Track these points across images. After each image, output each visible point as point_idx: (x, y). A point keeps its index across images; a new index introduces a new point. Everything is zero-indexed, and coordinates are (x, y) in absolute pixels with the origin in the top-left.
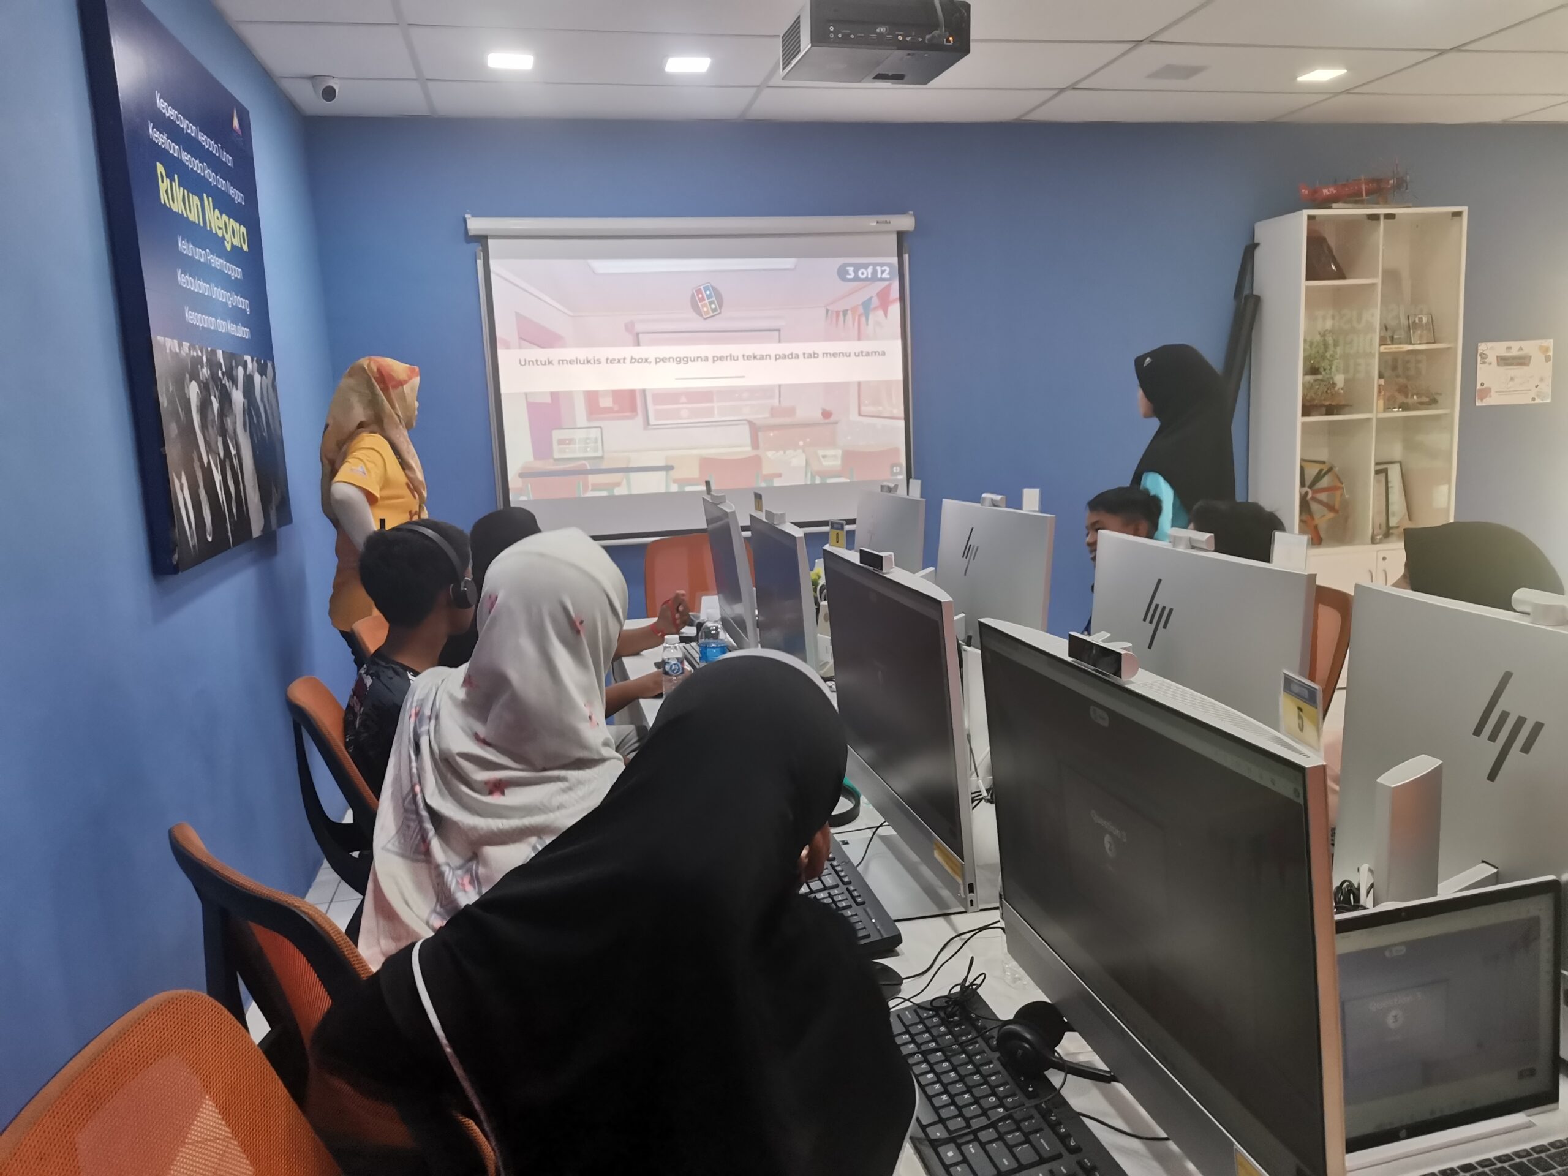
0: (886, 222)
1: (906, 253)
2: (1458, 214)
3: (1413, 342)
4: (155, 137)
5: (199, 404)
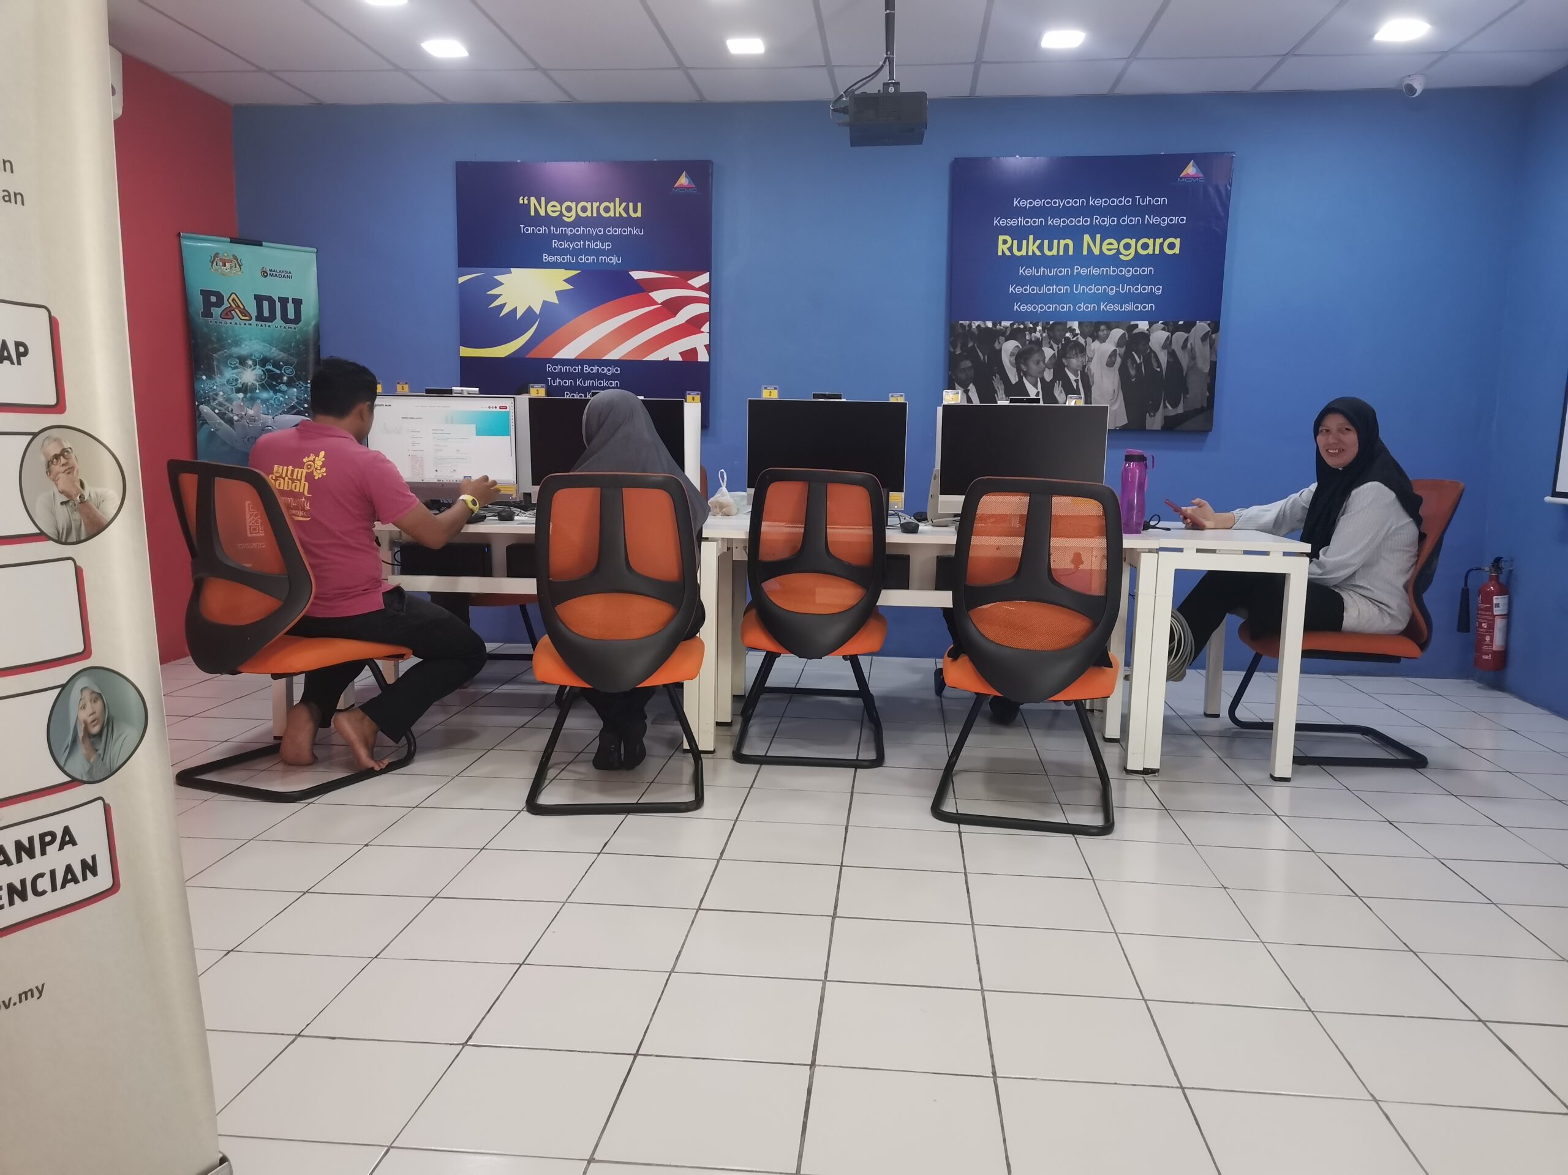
4: (1003, 223)
5: (1016, 352)
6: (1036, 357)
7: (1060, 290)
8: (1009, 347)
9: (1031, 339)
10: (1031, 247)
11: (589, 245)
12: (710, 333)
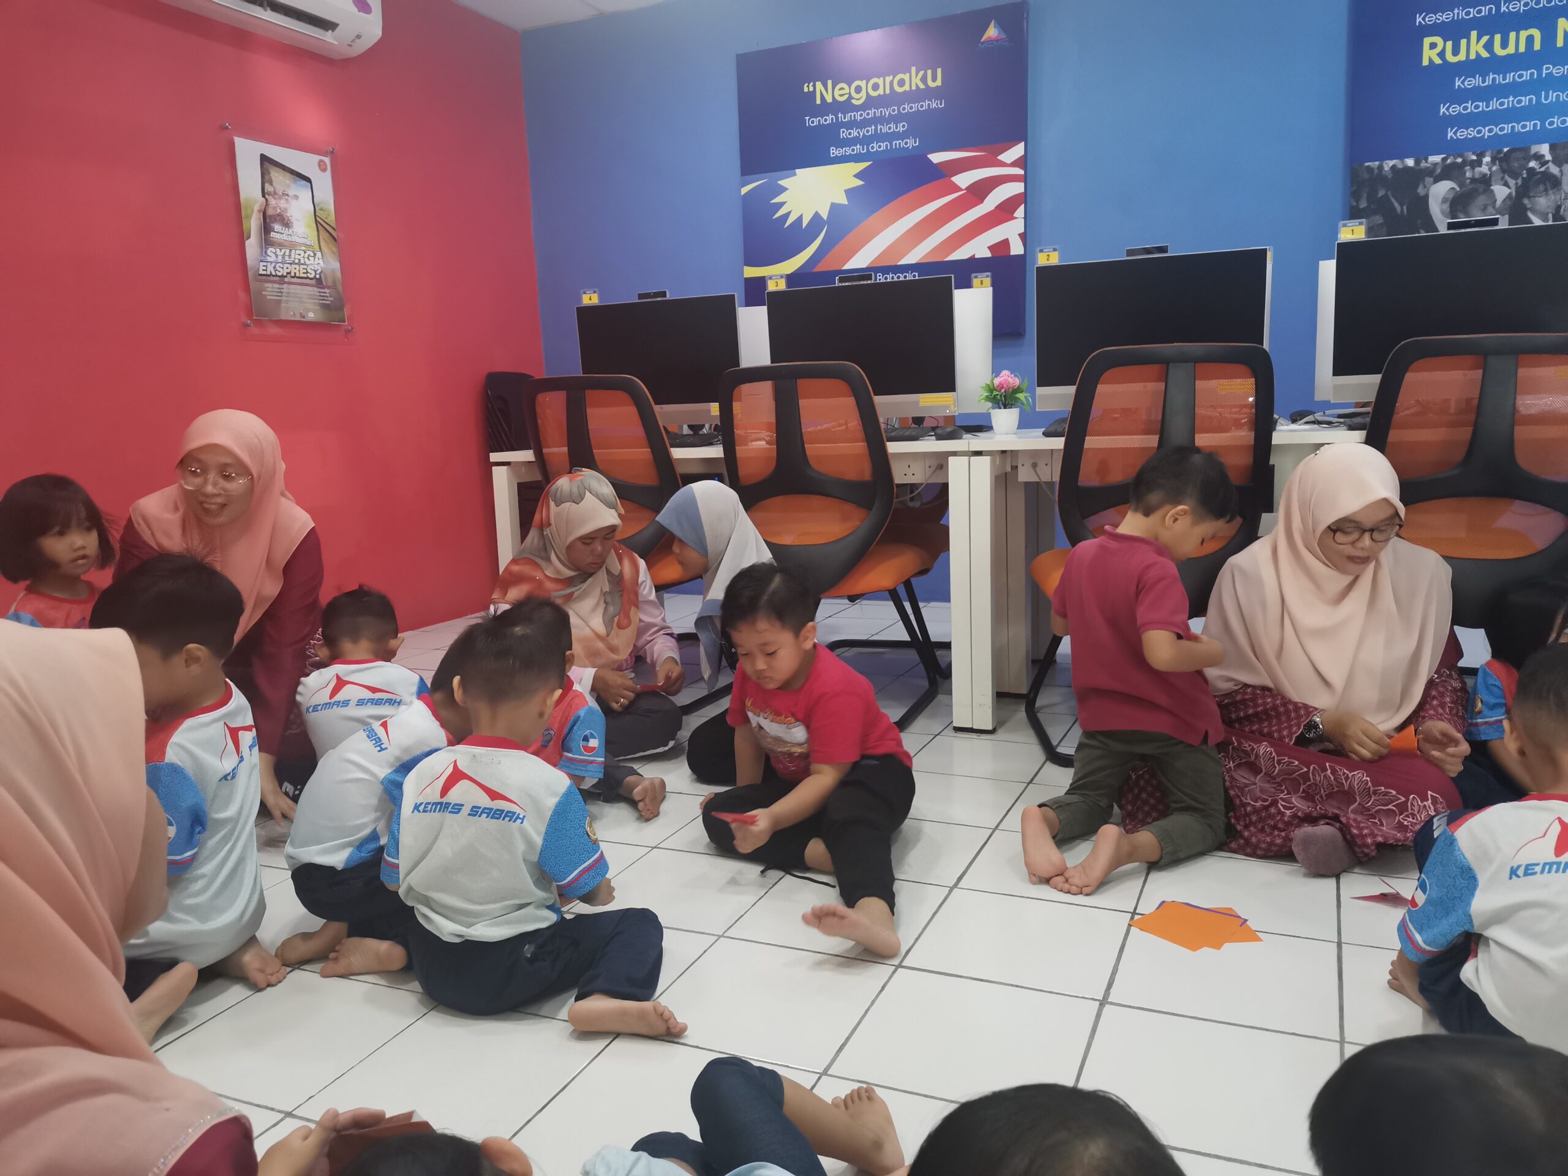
4: (1431, 19)
5: (1451, 196)
6: (1481, 200)
7: (1520, 102)
8: (1440, 192)
9: (1473, 176)
10: (1475, 47)
11: (881, 129)
12: (1025, 218)
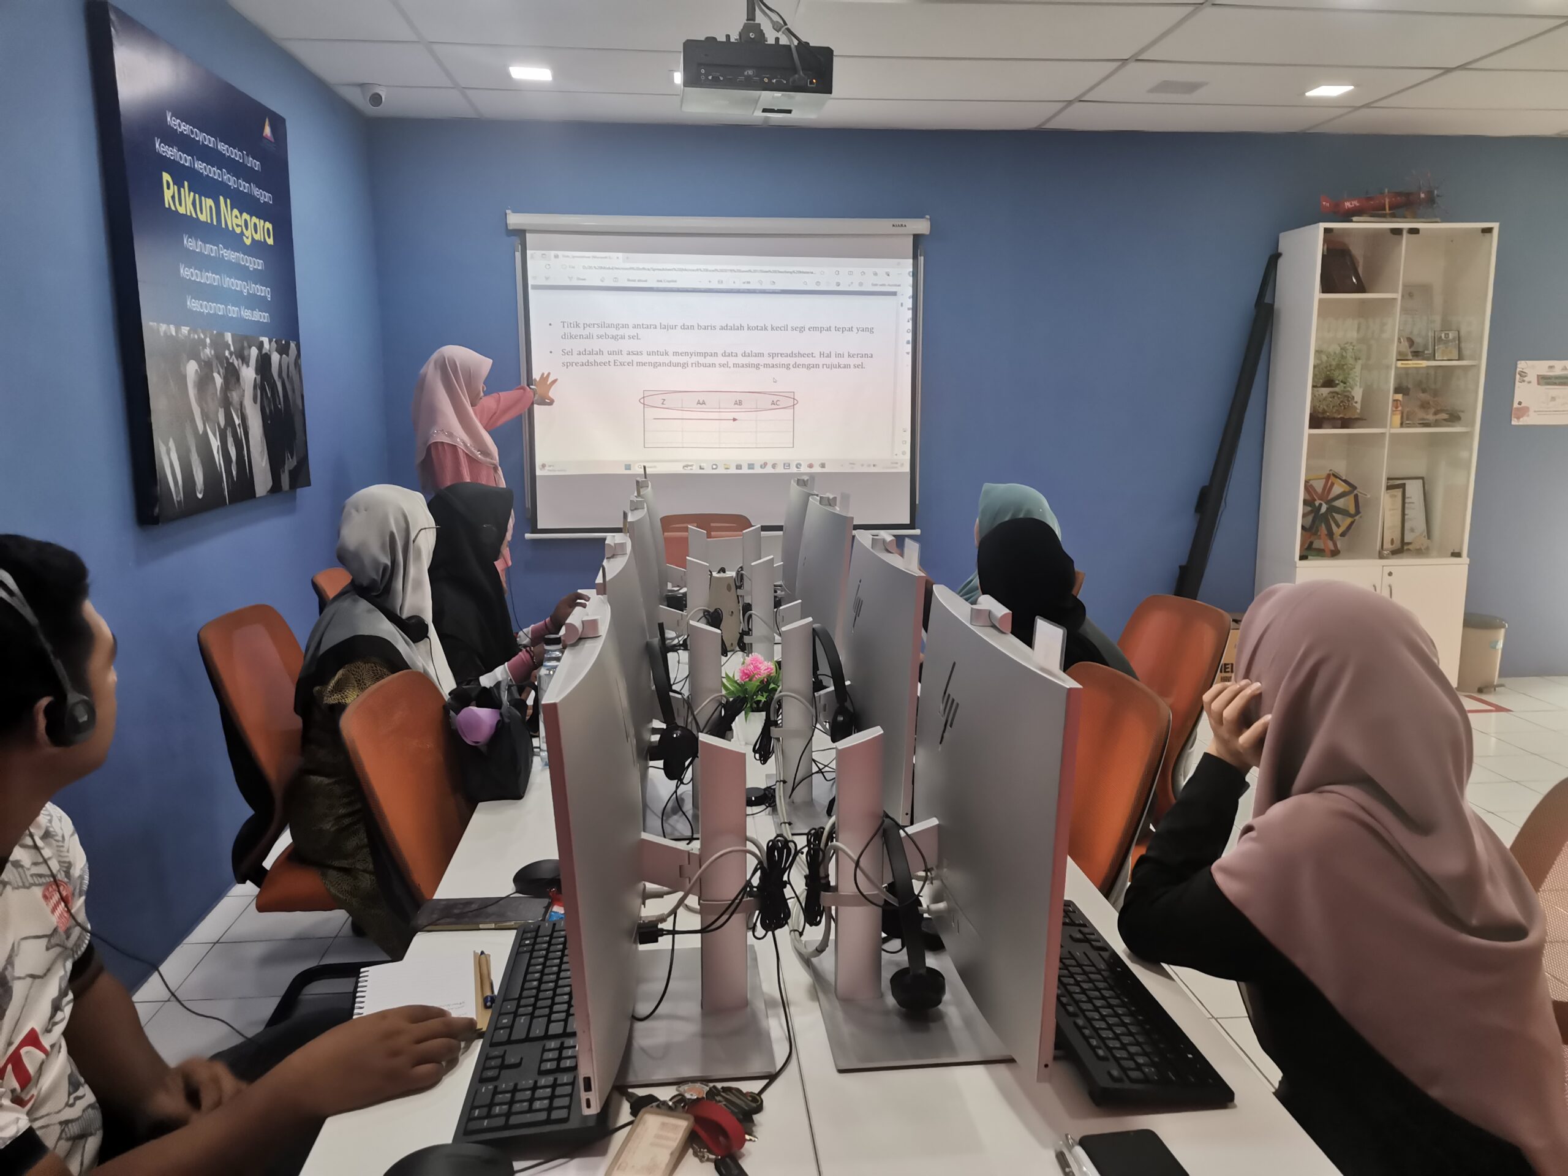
0: (902, 225)
1: (920, 256)
2: (1488, 231)
3: (1436, 358)
5: (197, 380)
6: (211, 388)
8: (191, 370)
10: (188, 201)
